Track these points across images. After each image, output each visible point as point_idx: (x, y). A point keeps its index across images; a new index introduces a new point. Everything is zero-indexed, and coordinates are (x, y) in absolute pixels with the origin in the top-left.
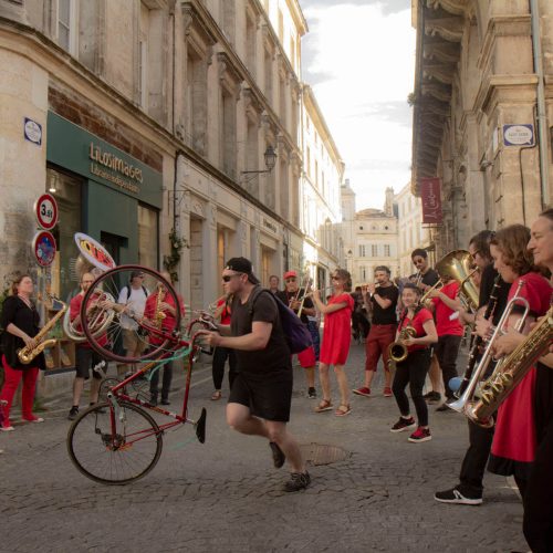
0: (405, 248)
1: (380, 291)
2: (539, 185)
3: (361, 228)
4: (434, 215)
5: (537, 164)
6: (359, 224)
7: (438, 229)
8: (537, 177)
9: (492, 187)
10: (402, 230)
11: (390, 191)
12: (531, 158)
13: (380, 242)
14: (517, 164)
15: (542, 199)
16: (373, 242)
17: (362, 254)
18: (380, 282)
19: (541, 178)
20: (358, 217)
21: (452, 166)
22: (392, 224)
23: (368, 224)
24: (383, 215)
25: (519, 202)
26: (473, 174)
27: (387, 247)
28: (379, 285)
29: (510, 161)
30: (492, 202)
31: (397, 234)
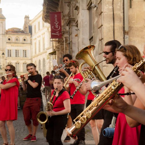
0: (36, 52)
1: (31, 78)
2: (122, 20)
3: (9, 39)
4: (57, 34)
5: (122, 8)
6: (7, 36)
7: (59, 42)
8: (122, 15)
9: (96, 20)
10: (33, 42)
11: (27, 17)
12: (119, 5)
13: (21, 48)
14: (111, 7)
15: (124, 28)
16: (16, 48)
17: (10, 55)
18: (31, 73)
19: (124, 16)
20: (7, 32)
21: (69, 6)
22: (28, 37)
23: (13, 37)
24: (23, 32)
25: (112, 29)
26: (83, 11)
27: (25, 52)
28: (30, 75)
29: (108, 5)
30: (96, 28)
31: (31, 43)
